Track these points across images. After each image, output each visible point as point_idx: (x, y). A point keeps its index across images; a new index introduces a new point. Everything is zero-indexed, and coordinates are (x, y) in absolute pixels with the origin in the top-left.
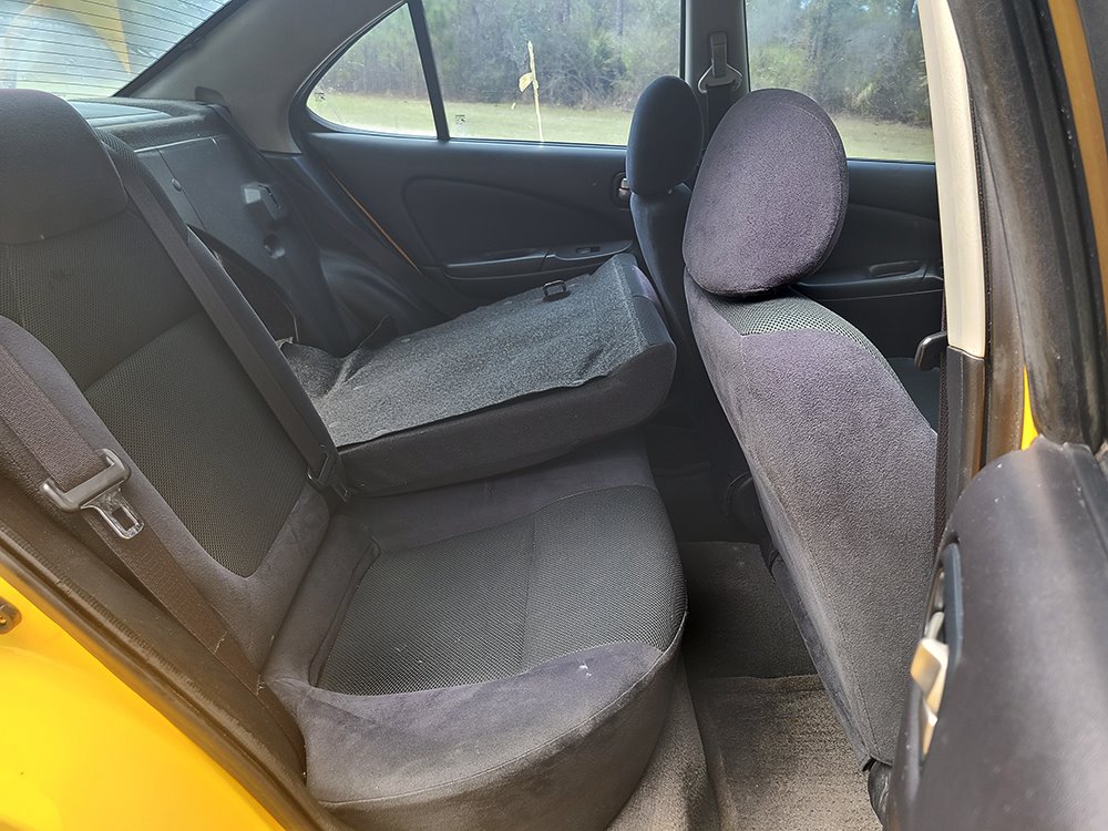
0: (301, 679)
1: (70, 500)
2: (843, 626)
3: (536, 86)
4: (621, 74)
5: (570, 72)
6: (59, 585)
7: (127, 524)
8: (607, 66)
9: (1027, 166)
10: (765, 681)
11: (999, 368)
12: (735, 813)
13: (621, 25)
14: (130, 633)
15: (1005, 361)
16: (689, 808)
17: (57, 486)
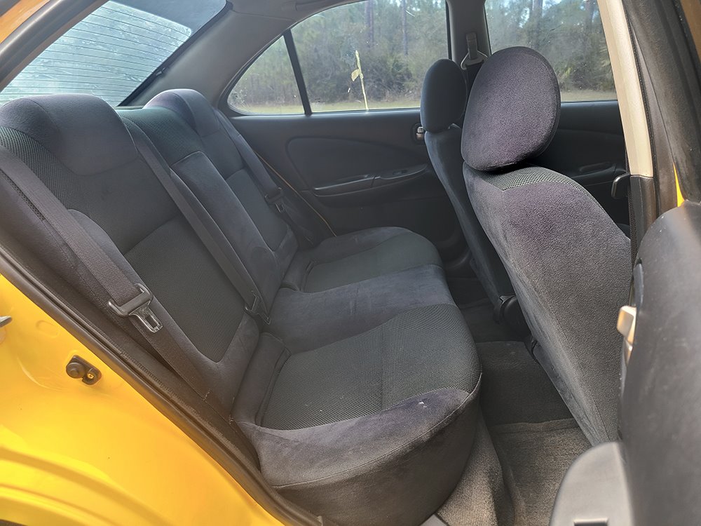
0: (251, 422)
1: (122, 311)
2: (582, 366)
3: (362, 77)
4: (409, 78)
5: (377, 80)
6: (121, 355)
7: (153, 325)
8: (400, 74)
9: (659, 39)
10: (535, 425)
11: (663, 182)
12: (523, 504)
13: (407, 49)
14: (160, 382)
15: (666, 177)
16: (494, 496)
17: (115, 303)
